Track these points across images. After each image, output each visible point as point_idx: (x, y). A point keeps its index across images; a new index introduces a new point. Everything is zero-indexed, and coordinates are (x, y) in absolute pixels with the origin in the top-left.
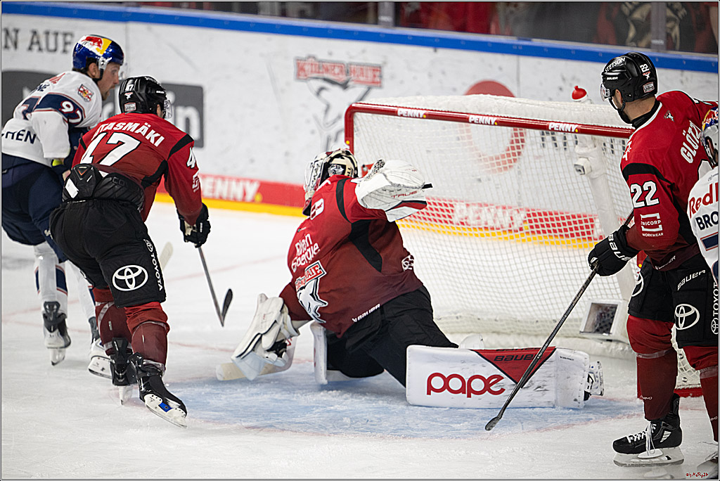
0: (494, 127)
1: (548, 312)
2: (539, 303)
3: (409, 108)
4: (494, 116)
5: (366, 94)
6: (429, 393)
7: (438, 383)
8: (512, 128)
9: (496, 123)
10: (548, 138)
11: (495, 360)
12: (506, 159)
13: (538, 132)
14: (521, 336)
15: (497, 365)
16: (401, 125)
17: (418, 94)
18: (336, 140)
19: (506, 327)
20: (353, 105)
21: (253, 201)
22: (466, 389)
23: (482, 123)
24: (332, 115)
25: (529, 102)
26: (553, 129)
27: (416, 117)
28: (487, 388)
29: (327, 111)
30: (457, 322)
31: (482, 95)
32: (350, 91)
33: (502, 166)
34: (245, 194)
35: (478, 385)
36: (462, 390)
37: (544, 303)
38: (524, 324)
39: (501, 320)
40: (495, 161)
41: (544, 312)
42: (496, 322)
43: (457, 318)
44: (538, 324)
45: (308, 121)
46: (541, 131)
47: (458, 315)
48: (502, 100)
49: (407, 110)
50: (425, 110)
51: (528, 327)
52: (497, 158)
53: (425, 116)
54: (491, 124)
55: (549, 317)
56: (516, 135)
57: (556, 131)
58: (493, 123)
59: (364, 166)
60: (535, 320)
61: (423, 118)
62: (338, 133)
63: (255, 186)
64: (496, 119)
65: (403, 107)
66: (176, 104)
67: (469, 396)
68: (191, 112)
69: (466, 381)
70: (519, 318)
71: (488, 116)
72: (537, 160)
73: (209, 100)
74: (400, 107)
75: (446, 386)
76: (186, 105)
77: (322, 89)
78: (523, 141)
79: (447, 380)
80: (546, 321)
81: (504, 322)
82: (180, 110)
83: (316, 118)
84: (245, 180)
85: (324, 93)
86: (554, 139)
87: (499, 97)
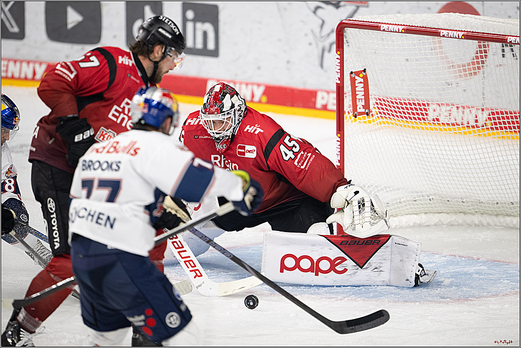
0: (462, 40)
1: (506, 195)
2: (499, 187)
3: (390, 24)
4: (462, 31)
5: (355, 12)
6: (282, 271)
7: (290, 262)
8: (477, 41)
9: (463, 37)
10: (507, 49)
11: (341, 244)
12: (471, 66)
13: (499, 45)
14: (484, 215)
15: (342, 249)
16: (384, 37)
17: (399, 13)
18: (330, 51)
19: (471, 208)
20: (344, 21)
21: (260, 102)
22: (315, 269)
23: (451, 37)
24: (326, 30)
25: (491, 19)
26: (511, 42)
27: (396, 32)
28: (333, 268)
29: (322, 26)
30: (430, 204)
31: (452, 13)
32: (341, 9)
33: (467, 73)
34: (253, 96)
35: (324, 265)
36: (310, 270)
37: (503, 187)
38: (487, 205)
39: (467, 202)
40: (462, 68)
41: (503, 195)
42: (463, 203)
43: (430, 200)
44: (498, 205)
45: (306, 35)
46: (501, 44)
47: (431, 197)
48: (468, 17)
49: (388, 25)
50: (404, 25)
51: (489, 207)
52: (464, 66)
53: (403, 31)
54: (459, 38)
55: (508, 199)
56: (480, 46)
57: (513, 43)
58: (460, 37)
59: (352, 73)
60: (496, 202)
61: (402, 32)
62: (331, 45)
63: (262, 89)
64: (463, 33)
65: (385, 23)
66: (195, 20)
67: (317, 274)
68: (208, 27)
69: (315, 262)
70: (482, 200)
71: (456, 30)
72: (497, 68)
73: (223, 17)
74: (382, 23)
75: (297, 266)
76: (203, 21)
77: (318, 8)
78: (485, 52)
79: (298, 260)
80: (505, 203)
81: (470, 204)
82: (199, 25)
83: (312, 31)
84: (253, 84)
85: (319, 12)
86: (512, 50)
87: (466, 15)
